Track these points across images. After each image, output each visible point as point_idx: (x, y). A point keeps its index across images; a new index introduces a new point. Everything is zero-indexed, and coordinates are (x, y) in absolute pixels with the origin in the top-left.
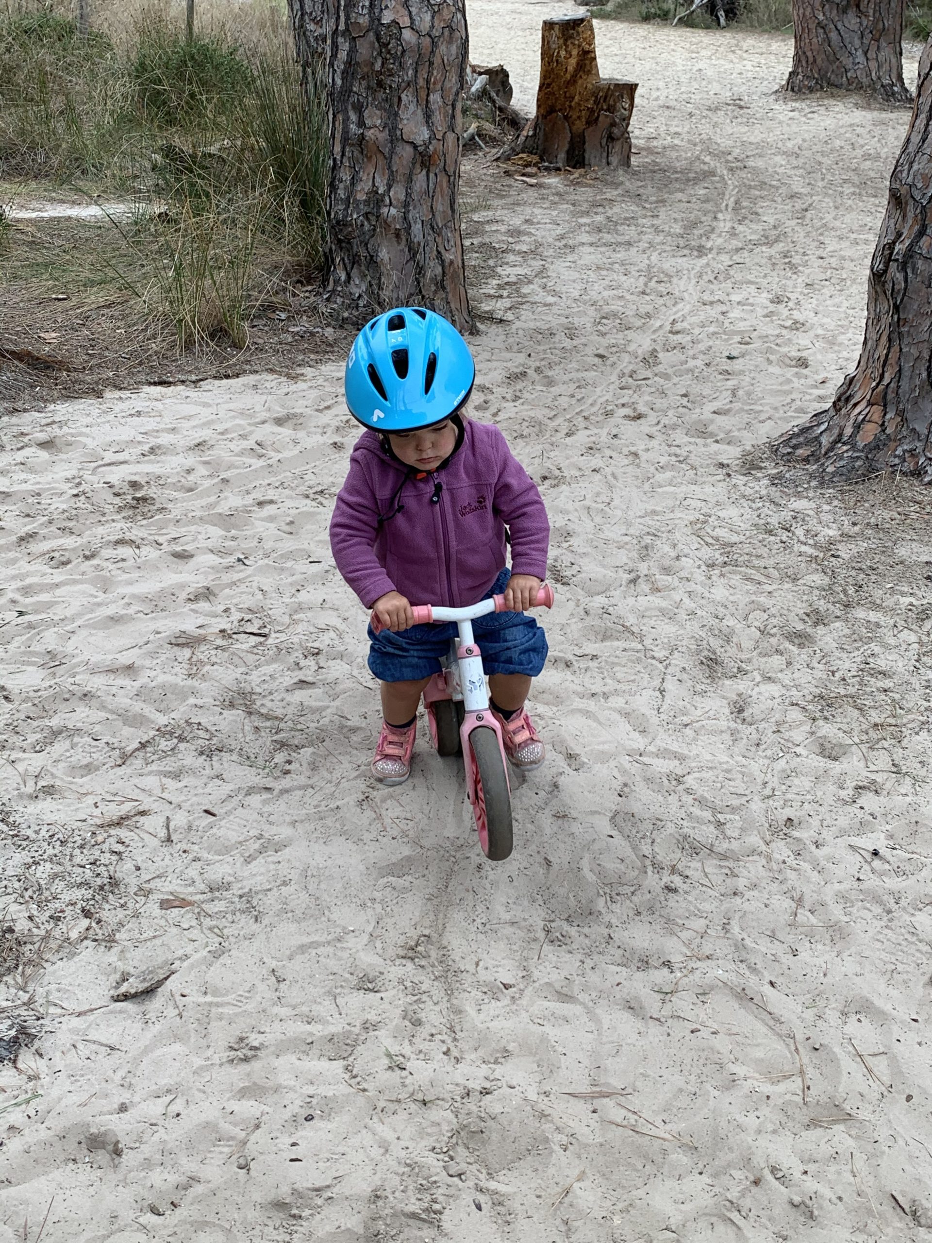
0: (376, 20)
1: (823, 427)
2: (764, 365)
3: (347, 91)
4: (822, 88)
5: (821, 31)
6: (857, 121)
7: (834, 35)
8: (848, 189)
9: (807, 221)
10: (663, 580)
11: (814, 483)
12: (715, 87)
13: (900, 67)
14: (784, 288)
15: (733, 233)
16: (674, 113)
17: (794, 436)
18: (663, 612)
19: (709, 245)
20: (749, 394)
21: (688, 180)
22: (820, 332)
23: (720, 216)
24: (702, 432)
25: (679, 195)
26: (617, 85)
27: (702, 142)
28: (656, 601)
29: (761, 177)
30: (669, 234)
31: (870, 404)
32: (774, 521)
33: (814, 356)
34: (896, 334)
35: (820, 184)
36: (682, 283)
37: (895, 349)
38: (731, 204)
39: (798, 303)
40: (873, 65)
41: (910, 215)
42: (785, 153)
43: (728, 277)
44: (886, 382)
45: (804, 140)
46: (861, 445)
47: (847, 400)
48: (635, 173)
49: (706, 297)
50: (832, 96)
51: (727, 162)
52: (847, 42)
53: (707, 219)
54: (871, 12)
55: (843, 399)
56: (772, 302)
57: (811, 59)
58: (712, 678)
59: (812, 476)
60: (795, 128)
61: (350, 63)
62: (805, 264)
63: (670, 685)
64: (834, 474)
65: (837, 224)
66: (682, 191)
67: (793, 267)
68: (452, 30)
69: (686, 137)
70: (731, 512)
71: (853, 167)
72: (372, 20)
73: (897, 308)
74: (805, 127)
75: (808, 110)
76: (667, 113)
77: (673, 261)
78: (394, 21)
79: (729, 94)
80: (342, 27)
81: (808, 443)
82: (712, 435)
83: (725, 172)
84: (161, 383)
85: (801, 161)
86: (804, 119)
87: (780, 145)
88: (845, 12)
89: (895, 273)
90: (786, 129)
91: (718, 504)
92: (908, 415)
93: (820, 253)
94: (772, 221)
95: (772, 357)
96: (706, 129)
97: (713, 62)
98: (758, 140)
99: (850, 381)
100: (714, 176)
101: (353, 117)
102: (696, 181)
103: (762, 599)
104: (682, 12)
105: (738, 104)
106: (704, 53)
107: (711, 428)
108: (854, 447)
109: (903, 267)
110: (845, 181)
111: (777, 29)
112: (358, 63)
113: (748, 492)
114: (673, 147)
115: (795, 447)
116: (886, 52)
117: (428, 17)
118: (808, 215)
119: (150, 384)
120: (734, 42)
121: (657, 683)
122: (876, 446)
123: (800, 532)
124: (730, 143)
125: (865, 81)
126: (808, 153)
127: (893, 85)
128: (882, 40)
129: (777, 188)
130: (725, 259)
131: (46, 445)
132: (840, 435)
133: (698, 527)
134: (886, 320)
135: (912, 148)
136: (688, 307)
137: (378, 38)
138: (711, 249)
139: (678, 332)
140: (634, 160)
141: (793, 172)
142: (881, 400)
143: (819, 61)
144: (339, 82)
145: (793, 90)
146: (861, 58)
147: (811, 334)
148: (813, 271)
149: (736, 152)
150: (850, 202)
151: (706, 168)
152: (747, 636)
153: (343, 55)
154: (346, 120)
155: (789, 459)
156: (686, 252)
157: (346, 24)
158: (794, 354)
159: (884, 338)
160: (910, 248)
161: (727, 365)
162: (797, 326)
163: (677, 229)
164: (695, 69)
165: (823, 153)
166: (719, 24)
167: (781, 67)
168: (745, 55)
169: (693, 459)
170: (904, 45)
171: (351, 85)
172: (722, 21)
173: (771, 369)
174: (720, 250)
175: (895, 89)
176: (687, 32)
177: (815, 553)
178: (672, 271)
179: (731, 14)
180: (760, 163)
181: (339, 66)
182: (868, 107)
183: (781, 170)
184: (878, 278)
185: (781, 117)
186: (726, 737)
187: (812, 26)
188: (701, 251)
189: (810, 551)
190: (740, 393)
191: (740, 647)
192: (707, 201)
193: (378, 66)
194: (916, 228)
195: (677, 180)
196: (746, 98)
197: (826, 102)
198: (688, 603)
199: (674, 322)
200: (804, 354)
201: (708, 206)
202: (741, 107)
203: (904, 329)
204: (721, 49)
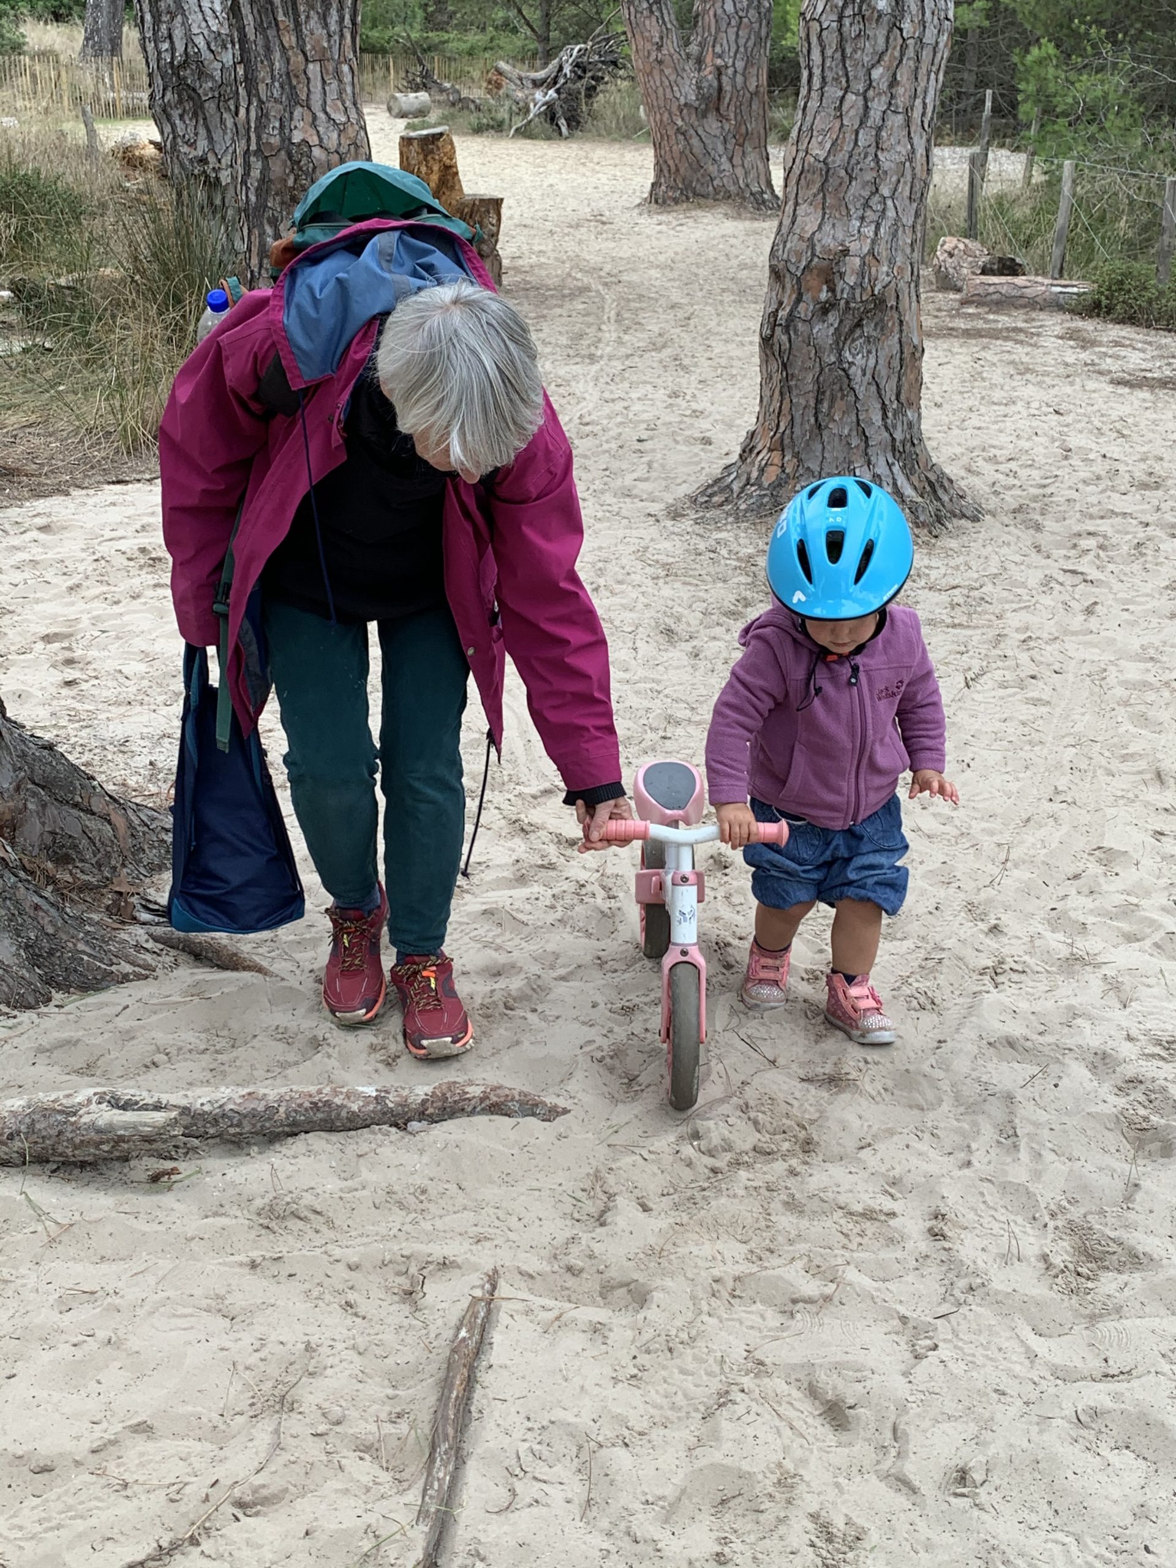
0: (286, 140)
1: (732, 477)
2: (672, 444)
3: (262, 206)
4: (688, 198)
5: (681, 137)
6: (729, 232)
7: (695, 141)
8: (728, 297)
9: (691, 327)
10: (618, 588)
11: (730, 519)
12: (572, 204)
13: (768, 173)
14: (679, 385)
15: (620, 342)
16: (532, 232)
17: (709, 486)
18: (624, 607)
19: (599, 353)
20: (663, 466)
21: (564, 296)
22: (718, 417)
23: (603, 327)
24: (627, 494)
25: (558, 311)
26: (482, 201)
27: (570, 259)
28: (616, 600)
29: (638, 291)
30: (557, 345)
31: (770, 450)
32: (702, 546)
33: (715, 434)
34: (786, 388)
35: (700, 294)
36: (581, 385)
37: (787, 401)
38: (613, 314)
39: (694, 396)
40: (740, 172)
41: (788, 286)
42: (658, 266)
43: (623, 379)
44: (781, 430)
45: (676, 253)
46: (766, 484)
47: (751, 451)
48: (508, 292)
49: (607, 395)
50: (700, 206)
51: (600, 277)
52: (710, 147)
53: (592, 331)
54: (732, 116)
55: (748, 451)
56: (670, 397)
57: (673, 169)
58: (670, 642)
59: (728, 514)
60: (664, 242)
61: (264, 180)
62: (696, 365)
63: (639, 644)
64: (746, 511)
65: (722, 329)
66: (561, 306)
67: (684, 368)
68: (357, 147)
69: (552, 255)
70: (667, 545)
71: (731, 275)
72: (283, 140)
73: (785, 366)
74: (675, 240)
75: (675, 223)
76: (526, 231)
77: (567, 368)
78: (304, 141)
79: (588, 210)
80: (253, 147)
81: (722, 491)
82: (636, 496)
83: (600, 287)
84: (119, 482)
85: (676, 274)
86: (672, 232)
87: (652, 258)
88: (704, 116)
89: (780, 336)
90: (655, 243)
91: (652, 540)
92: (803, 456)
93: (708, 355)
94: (656, 329)
95: (679, 438)
96: (571, 246)
97: (564, 176)
98: (628, 254)
99: (752, 435)
100: (590, 291)
101: (269, 230)
102: (572, 296)
103: (701, 594)
104: (519, 122)
105: (600, 220)
106: (550, 167)
107: (634, 492)
108: (760, 487)
109: (787, 329)
110: (723, 290)
111: (628, 137)
112: (270, 180)
113: (676, 530)
114: (541, 266)
115: (711, 496)
116: (752, 157)
117: (335, 135)
118: (692, 322)
119: (109, 483)
120: (582, 153)
121: (630, 645)
122: (779, 484)
123: (724, 552)
124: (600, 259)
125: (733, 189)
126: (683, 266)
127: (762, 192)
128: (747, 144)
129: (657, 300)
130: (618, 365)
131: (45, 529)
132: (748, 479)
133: (641, 554)
134: (777, 377)
135: (784, 230)
136: (591, 405)
137: (290, 156)
138: (601, 357)
139: (587, 424)
140: (505, 280)
141: (669, 284)
142: (779, 446)
143: (682, 171)
144: (253, 198)
145: (656, 202)
146: (726, 165)
147: (711, 419)
148: (705, 369)
149: (608, 268)
150: (731, 309)
151: (580, 284)
152: (693, 618)
153: (256, 173)
154: (262, 234)
155: (707, 506)
156: (578, 360)
157: (258, 144)
158: (697, 435)
159: (777, 392)
160: (791, 314)
161: (639, 446)
162: (697, 414)
163: (564, 340)
164: (545, 184)
165: (698, 266)
166: (561, 134)
167: (639, 179)
168: (597, 168)
169: (624, 513)
170: (770, 150)
171: (266, 200)
172: (564, 130)
173: (679, 447)
174: (610, 358)
175: (766, 196)
176: (527, 144)
177: (738, 564)
178: (568, 377)
179: (574, 122)
180: (634, 278)
181: (253, 183)
182: (738, 217)
183: (657, 283)
184: (766, 342)
185: (648, 231)
186: (689, 669)
187: (671, 132)
188: (592, 359)
189: (734, 563)
190: (655, 465)
191: (689, 624)
192: (588, 314)
193: (290, 183)
194: (794, 296)
195: (552, 296)
196: (607, 213)
197: (693, 213)
198: (642, 599)
199: (581, 417)
200: (707, 434)
201: (590, 319)
202: (604, 223)
203: (793, 383)
204: (570, 162)
